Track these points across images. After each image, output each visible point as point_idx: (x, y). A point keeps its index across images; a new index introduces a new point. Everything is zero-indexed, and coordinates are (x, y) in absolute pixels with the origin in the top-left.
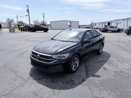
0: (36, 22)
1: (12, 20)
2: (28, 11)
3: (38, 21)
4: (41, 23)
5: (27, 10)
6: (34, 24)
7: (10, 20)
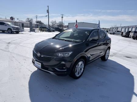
0: (54, 23)
1: (31, 19)
2: (48, 12)
3: (55, 22)
4: (58, 24)
5: (47, 10)
6: (52, 24)
7: (30, 20)
